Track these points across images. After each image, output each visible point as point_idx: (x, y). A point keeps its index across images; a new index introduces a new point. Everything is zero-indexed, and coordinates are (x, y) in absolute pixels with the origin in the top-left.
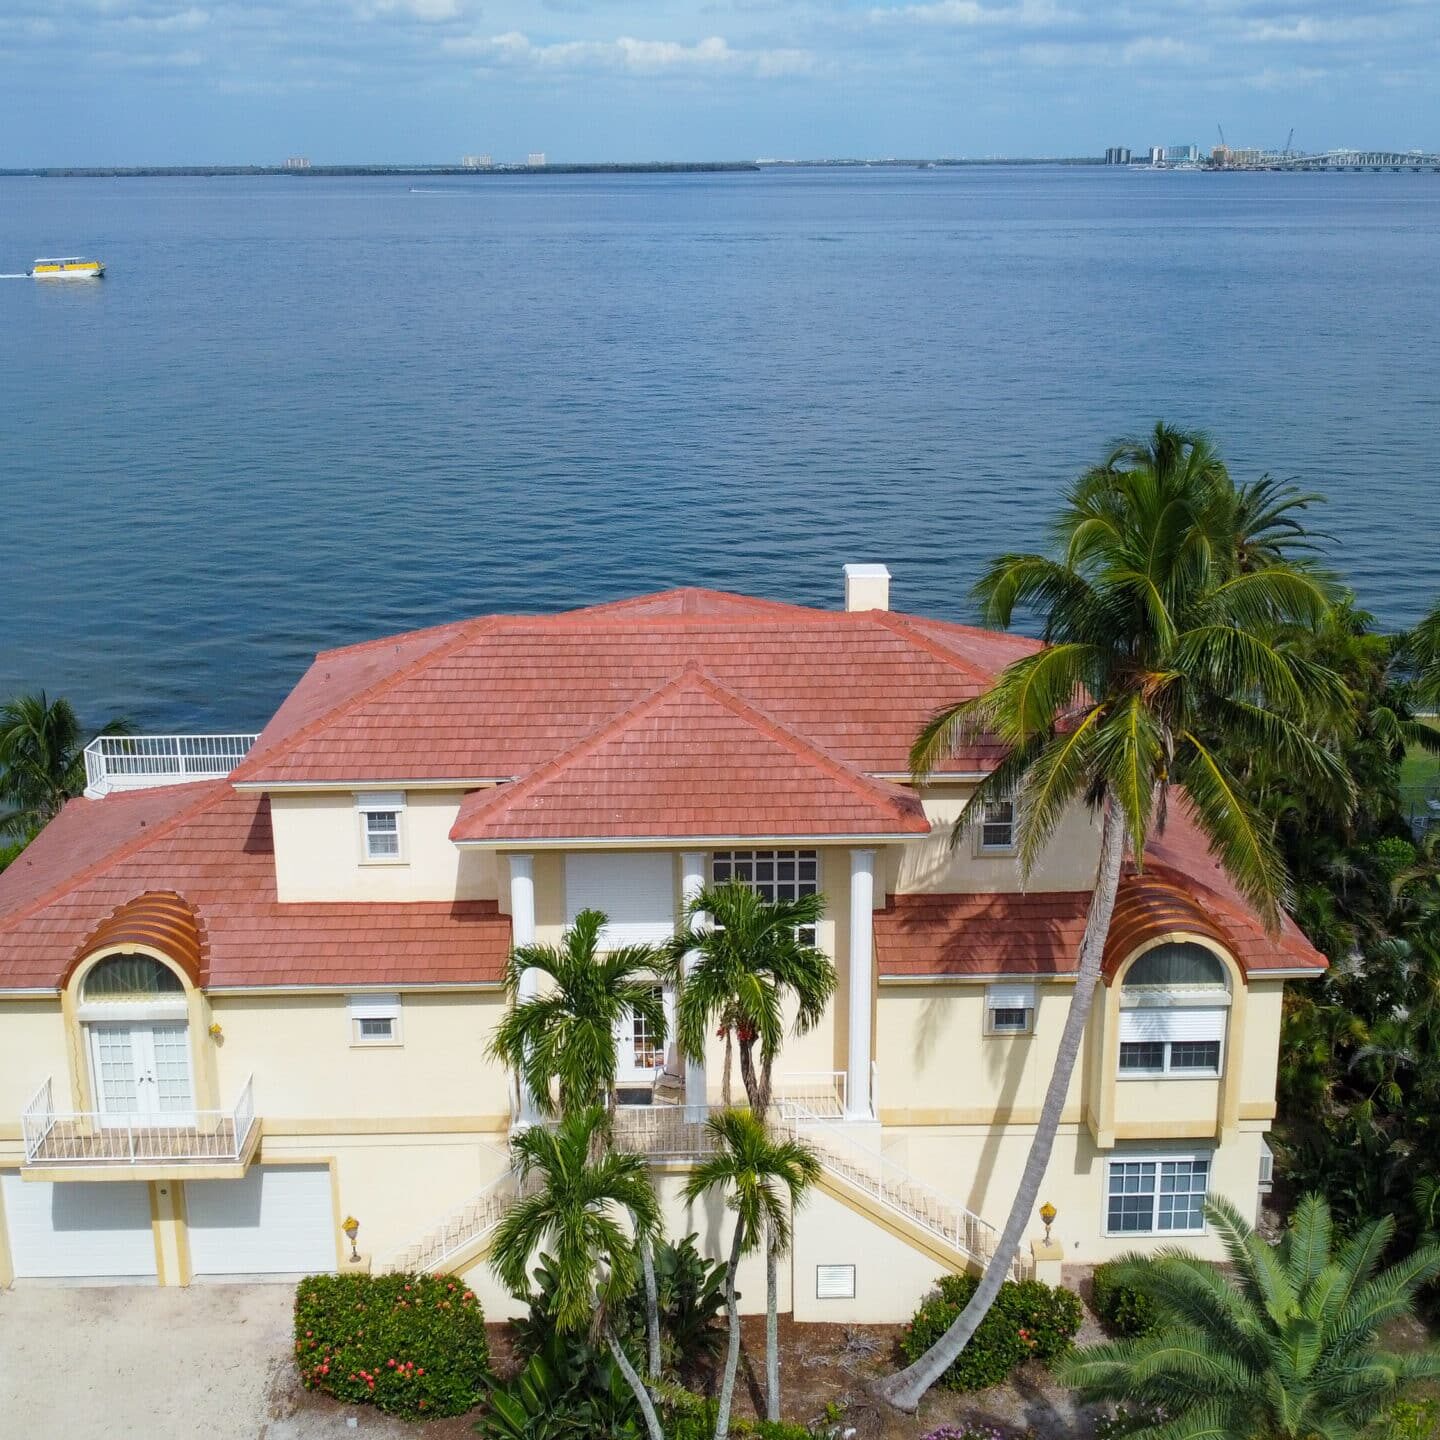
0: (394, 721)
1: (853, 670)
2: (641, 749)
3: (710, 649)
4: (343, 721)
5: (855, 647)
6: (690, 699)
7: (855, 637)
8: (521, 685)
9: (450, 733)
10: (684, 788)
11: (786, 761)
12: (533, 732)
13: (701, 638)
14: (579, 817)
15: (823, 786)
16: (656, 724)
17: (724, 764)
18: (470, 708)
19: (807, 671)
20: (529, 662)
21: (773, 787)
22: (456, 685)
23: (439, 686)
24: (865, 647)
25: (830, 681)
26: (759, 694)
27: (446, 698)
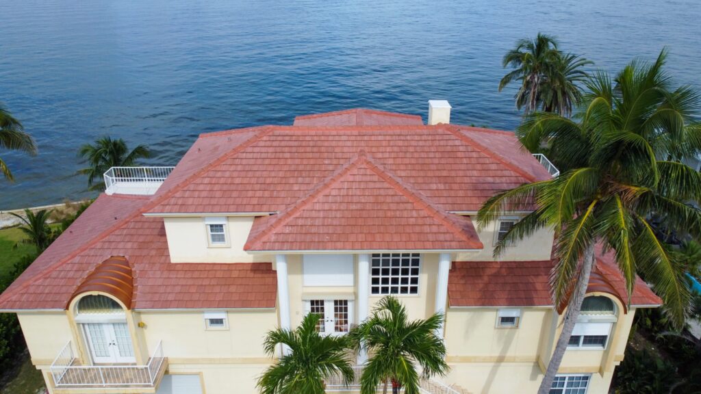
0: (222, 181)
1: (437, 155)
2: (339, 199)
3: (370, 144)
4: (198, 181)
5: (437, 143)
6: (362, 171)
7: (437, 138)
8: (282, 162)
9: (248, 187)
10: (360, 222)
11: (409, 206)
12: (287, 187)
13: (366, 138)
14: (308, 238)
15: (428, 221)
16: (346, 185)
17: (379, 208)
18: (258, 174)
19: (416, 155)
20: (286, 149)
21: (403, 222)
22: (252, 162)
23: (244, 162)
24: (442, 143)
25: (427, 161)
26: (394, 167)
27: (247, 168)
